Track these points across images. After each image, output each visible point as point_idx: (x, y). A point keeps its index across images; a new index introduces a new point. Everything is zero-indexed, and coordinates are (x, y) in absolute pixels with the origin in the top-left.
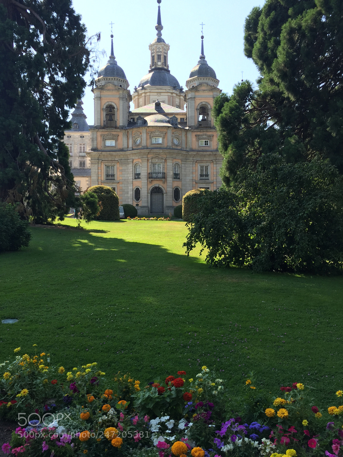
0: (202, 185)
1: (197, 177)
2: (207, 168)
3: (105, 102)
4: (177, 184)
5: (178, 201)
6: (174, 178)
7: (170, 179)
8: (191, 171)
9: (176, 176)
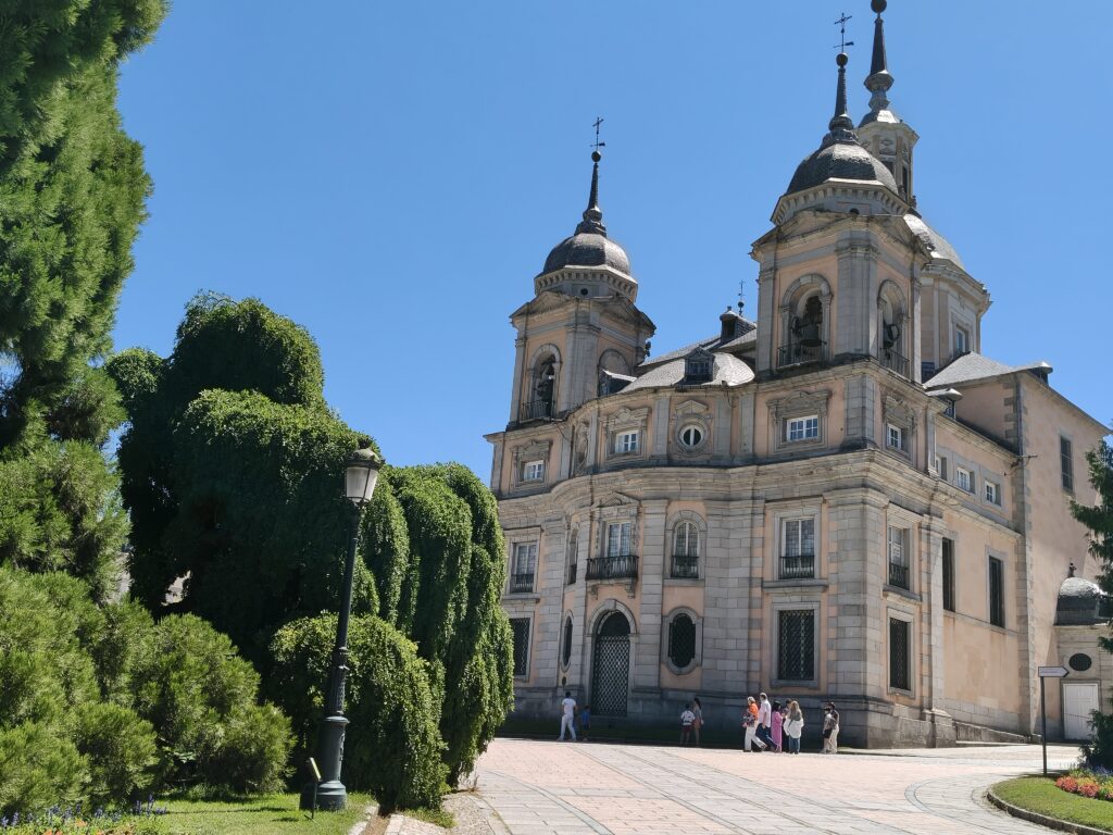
0: (787, 599)
1: (769, 568)
2: (808, 527)
3: (536, 349)
4: (682, 596)
5: (684, 670)
6: (674, 576)
7: (651, 580)
8: (747, 543)
9: (683, 566)
